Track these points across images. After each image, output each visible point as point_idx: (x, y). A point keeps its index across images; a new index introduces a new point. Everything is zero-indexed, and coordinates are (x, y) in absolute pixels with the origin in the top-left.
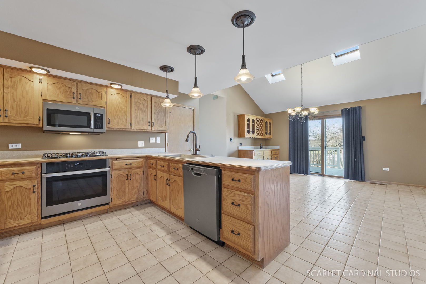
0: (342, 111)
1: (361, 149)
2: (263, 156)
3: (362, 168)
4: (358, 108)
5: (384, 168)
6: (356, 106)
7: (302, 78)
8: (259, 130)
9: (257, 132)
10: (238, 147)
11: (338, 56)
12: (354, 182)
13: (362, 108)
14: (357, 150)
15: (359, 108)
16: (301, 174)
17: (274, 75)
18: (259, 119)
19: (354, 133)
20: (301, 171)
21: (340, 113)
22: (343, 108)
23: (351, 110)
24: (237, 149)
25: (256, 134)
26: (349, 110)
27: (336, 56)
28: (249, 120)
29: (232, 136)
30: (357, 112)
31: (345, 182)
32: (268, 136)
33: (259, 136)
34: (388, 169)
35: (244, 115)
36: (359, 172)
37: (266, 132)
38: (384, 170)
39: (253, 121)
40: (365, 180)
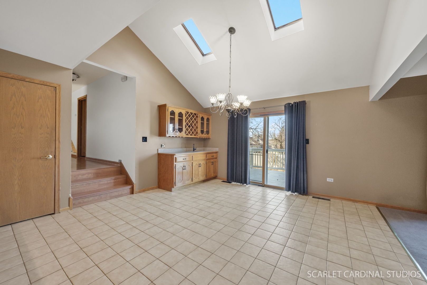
0: (285, 106)
1: (304, 154)
2: (192, 161)
3: (305, 179)
4: (301, 102)
5: (328, 179)
6: (300, 101)
7: (230, 54)
8: (191, 127)
9: (187, 130)
10: (158, 150)
11: (278, 28)
12: (295, 195)
13: (306, 103)
14: (300, 155)
15: (303, 102)
16: (239, 184)
17: (206, 55)
18: (191, 113)
19: (297, 135)
20: (239, 180)
21: (283, 108)
22: (286, 103)
23: (294, 105)
24: (156, 152)
25: (186, 132)
26: (292, 105)
27: (276, 29)
28: (173, 113)
29: (147, 135)
30: (301, 108)
31: (286, 196)
32: (204, 136)
33: (191, 135)
34: (333, 179)
35: (165, 106)
36: (301, 183)
37: (201, 130)
38: (328, 181)
39: (180, 115)
40: (307, 193)
